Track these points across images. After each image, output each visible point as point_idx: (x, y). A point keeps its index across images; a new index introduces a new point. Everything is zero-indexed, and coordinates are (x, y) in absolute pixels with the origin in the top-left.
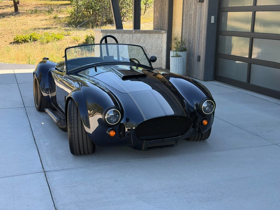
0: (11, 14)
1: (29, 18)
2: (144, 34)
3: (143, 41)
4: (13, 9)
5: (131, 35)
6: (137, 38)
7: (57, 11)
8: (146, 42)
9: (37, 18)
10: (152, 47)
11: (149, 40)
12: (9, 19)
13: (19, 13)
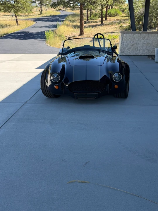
0: (99, 25)
1: (107, 27)
2: (148, 34)
3: (147, 38)
4: (100, 23)
5: (140, 34)
6: (143, 36)
7: (124, 22)
8: (149, 39)
9: (112, 27)
10: (153, 42)
11: (151, 38)
12: (96, 28)
13: (103, 25)
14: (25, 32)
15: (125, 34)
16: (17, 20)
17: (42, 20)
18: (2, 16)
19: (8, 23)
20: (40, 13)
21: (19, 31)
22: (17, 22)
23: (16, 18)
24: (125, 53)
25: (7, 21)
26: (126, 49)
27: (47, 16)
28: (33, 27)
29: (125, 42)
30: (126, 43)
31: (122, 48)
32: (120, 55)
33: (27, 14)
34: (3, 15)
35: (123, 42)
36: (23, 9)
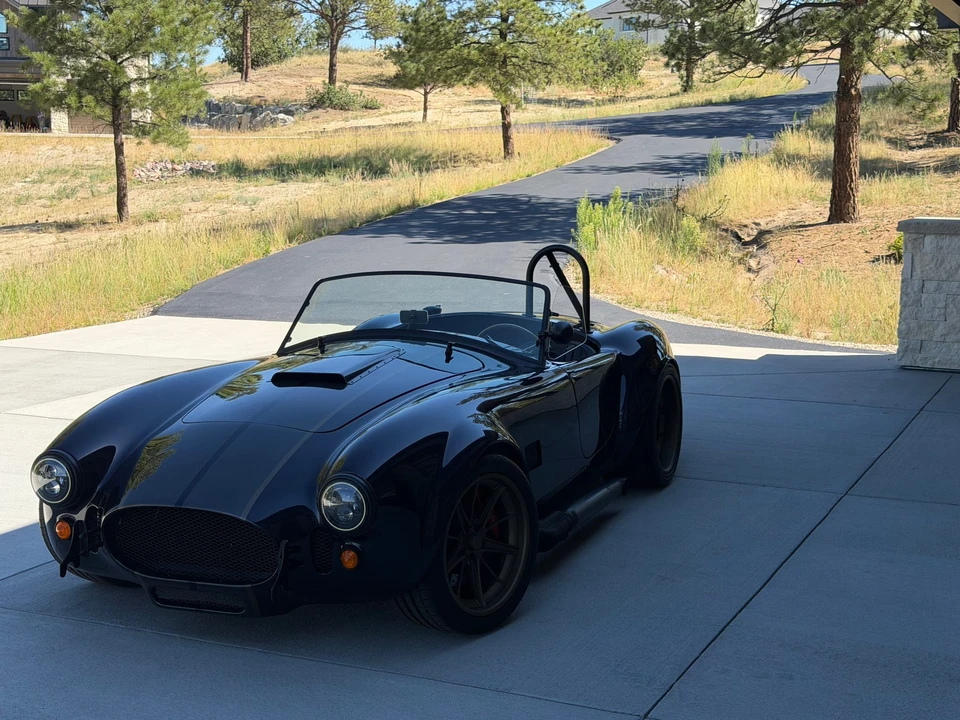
14: (512, 202)
15: (928, 239)
16: (506, 127)
17: (660, 128)
18: (468, 103)
19: (465, 142)
20: (678, 88)
21: (486, 195)
22: (507, 139)
23: (504, 118)
24: (934, 357)
25: (462, 137)
26: (941, 329)
27: (710, 103)
28: (579, 170)
29: (930, 286)
30: (938, 289)
31: (913, 324)
32: (903, 368)
33: (607, 89)
34: (471, 98)
35: (917, 284)
36: (549, 68)
